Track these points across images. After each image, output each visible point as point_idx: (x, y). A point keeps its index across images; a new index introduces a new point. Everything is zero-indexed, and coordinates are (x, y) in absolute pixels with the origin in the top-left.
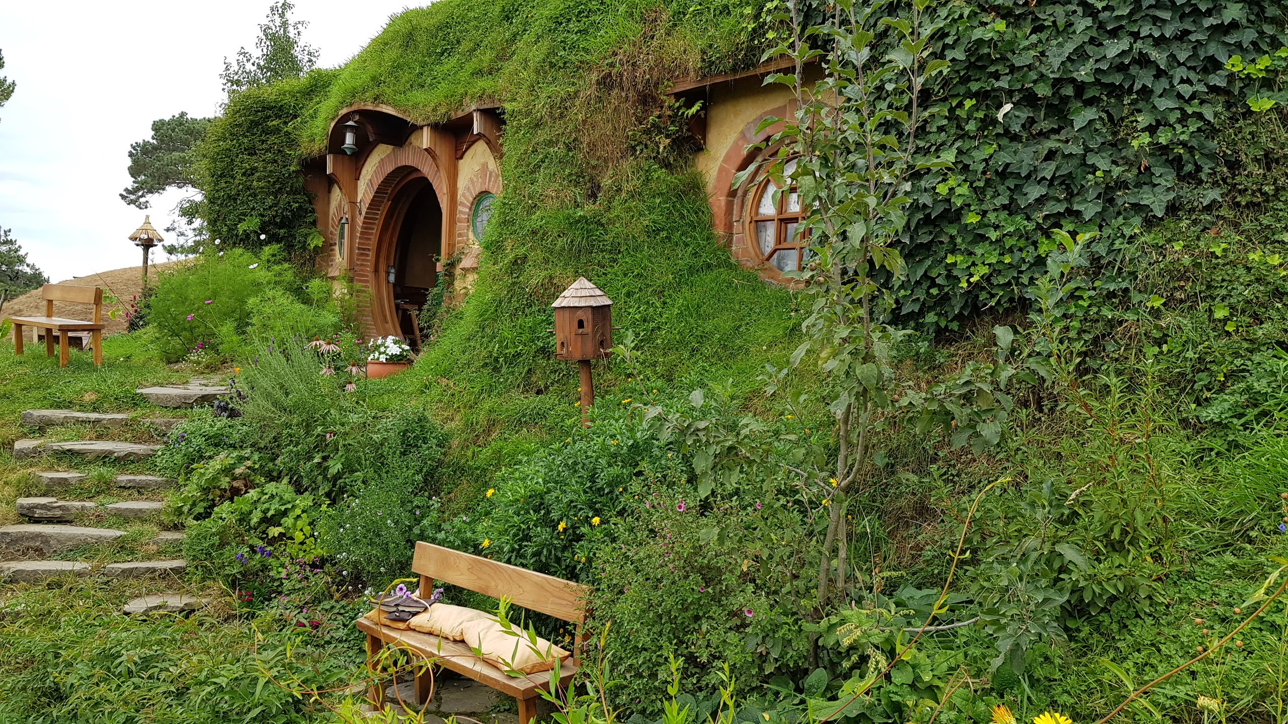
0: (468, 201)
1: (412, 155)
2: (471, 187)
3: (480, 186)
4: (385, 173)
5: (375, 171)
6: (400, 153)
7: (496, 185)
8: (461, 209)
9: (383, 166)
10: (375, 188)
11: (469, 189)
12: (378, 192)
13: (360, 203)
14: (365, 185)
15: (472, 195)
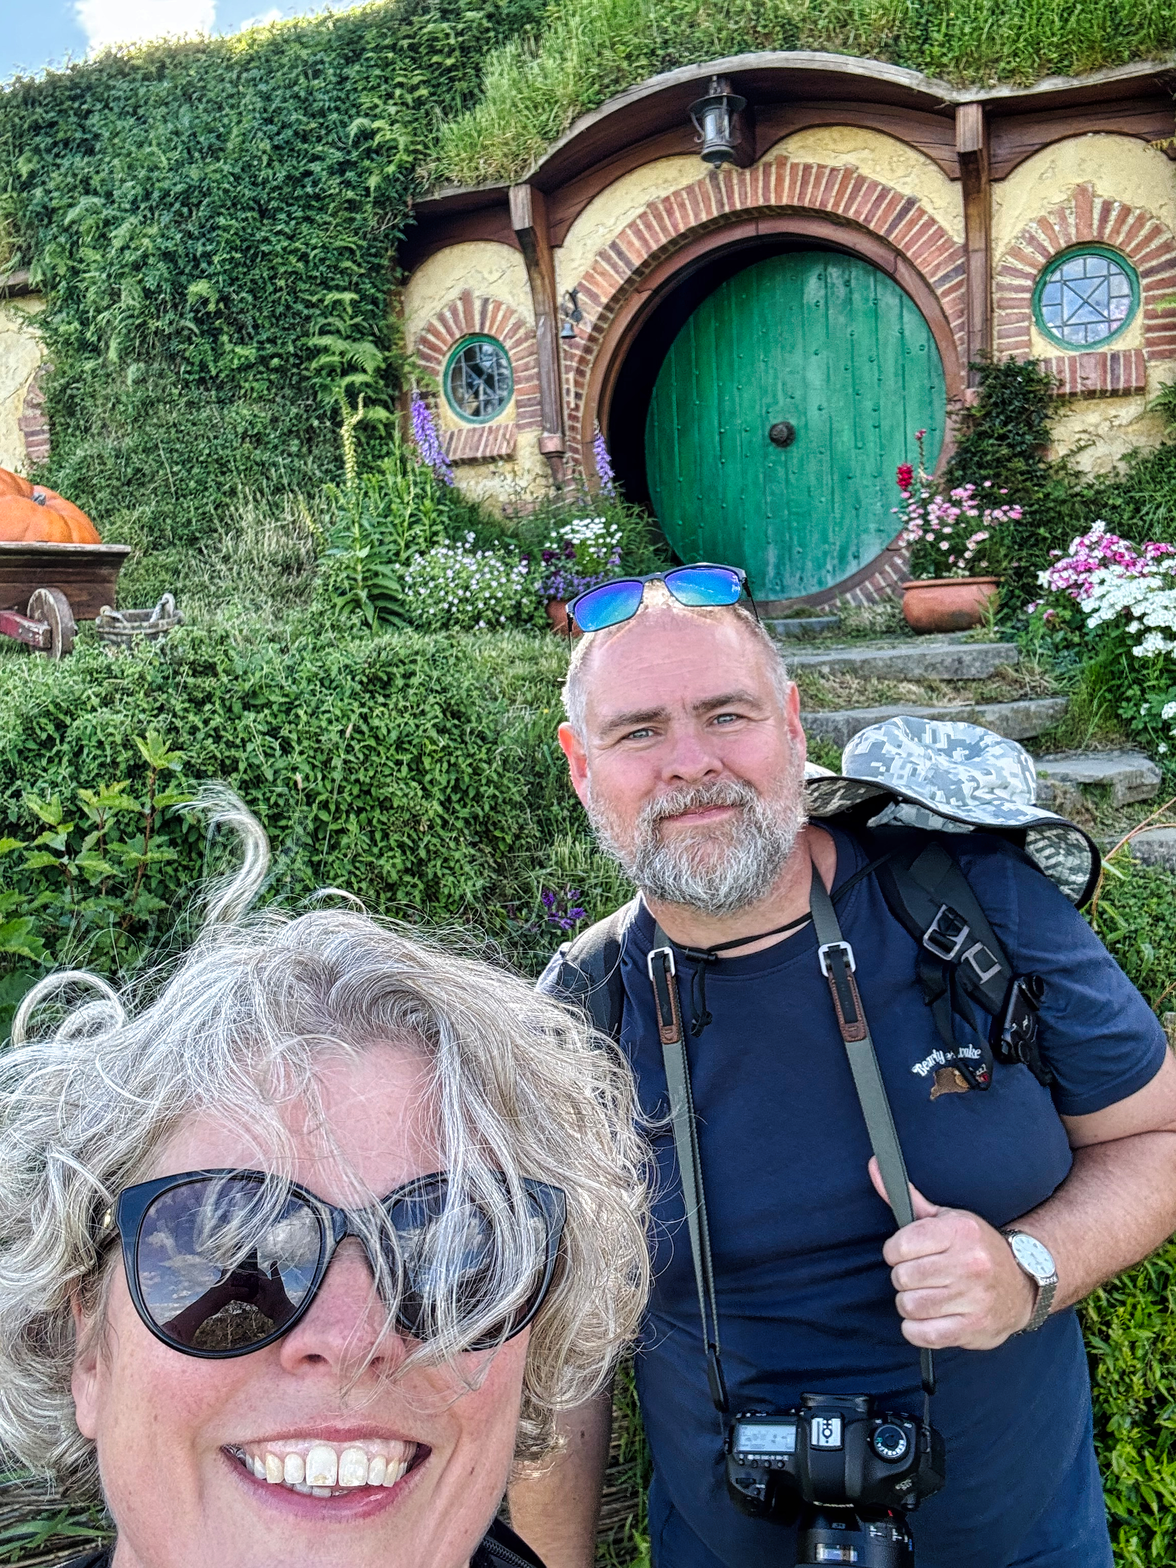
1: (793, 183)
2: (1043, 236)
3: (1073, 231)
4: (675, 226)
5: (632, 225)
6: (742, 182)
7: (1125, 228)
8: (1006, 280)
9: (670, 212)
10: (637, 263)
11: (1032, 240)
12: (637, 272)
13: (573, 296)
14: (591, 257)
15: (1043, 250)
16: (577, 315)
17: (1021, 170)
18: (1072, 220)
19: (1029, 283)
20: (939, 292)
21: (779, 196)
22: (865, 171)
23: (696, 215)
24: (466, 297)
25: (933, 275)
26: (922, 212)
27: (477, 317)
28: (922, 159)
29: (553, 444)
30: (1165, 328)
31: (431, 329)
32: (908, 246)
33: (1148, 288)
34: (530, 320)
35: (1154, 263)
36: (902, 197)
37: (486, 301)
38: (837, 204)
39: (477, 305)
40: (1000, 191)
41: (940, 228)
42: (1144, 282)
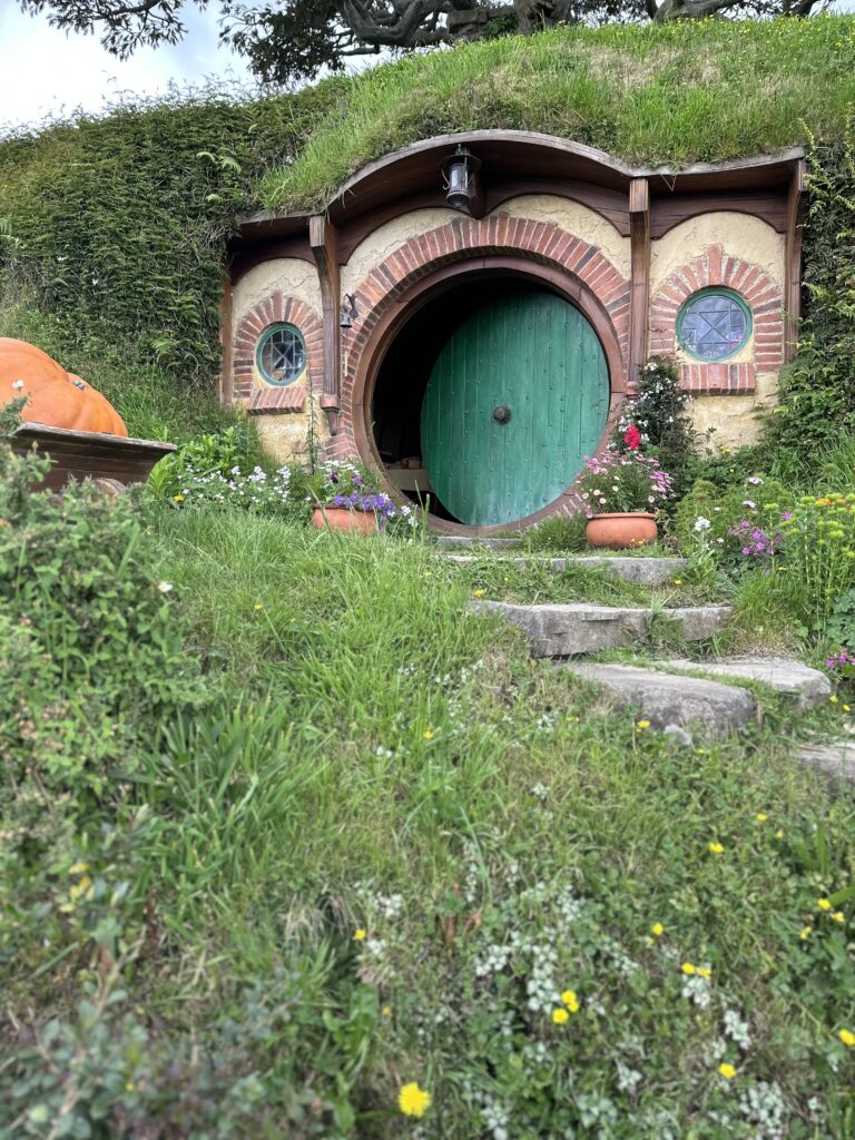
0: (677, 299)
1: (511, 231)
2: (685, 280)
3: (707, 277)
4: (427, 256)
5: (397, 253)
6: (475, 228)
7: (744, 278)
8: (658, 308)
9: (424, 246)
10: (399, 280)
11: (678, 281)
12: (398, 286)
13: (352, 299)
14: (366, 272)
15: (685, 289)
16: (354, 314)
17: (672, 232)
18: (706, 270)
19: (675, 311)
20: (611, 313)
21: (501, 240)
22: (562, 226)
23: (442, 250)
24: (276, 296)
25: (607, 301)
26: (601, 257)
27: (283, 311)
28: (603, 221)
29: (330, 401)
30: (769, 349)
31: (250, 317)
32: (590, 280)
33: (759, 321)
34: (320, 314)
35: (763, 304)
36: (587, 245)
37: (291, 299)
38: (541, 248)
39: (284, 302)
40: (657, 246)
41: (614, 269)
42: (756, 316)
